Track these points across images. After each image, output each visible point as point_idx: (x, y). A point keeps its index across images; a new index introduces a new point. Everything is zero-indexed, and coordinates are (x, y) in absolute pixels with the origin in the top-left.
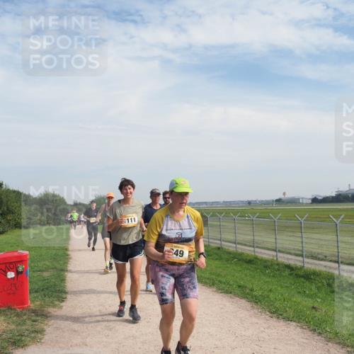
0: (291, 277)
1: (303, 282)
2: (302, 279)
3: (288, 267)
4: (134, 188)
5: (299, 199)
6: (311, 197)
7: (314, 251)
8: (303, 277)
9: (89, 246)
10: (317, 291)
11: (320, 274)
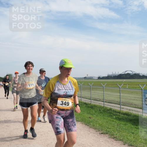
0: (86, 107)
1: (90, 109)
2: (90, 108)
3: (85, 103)
4: (33, 66)
5: (93, 77)
6: (98, 77)
7: (96, 97)
8: (90, 107)
9: (5, 96)
10: (95, 112)
11: (97, 106)
